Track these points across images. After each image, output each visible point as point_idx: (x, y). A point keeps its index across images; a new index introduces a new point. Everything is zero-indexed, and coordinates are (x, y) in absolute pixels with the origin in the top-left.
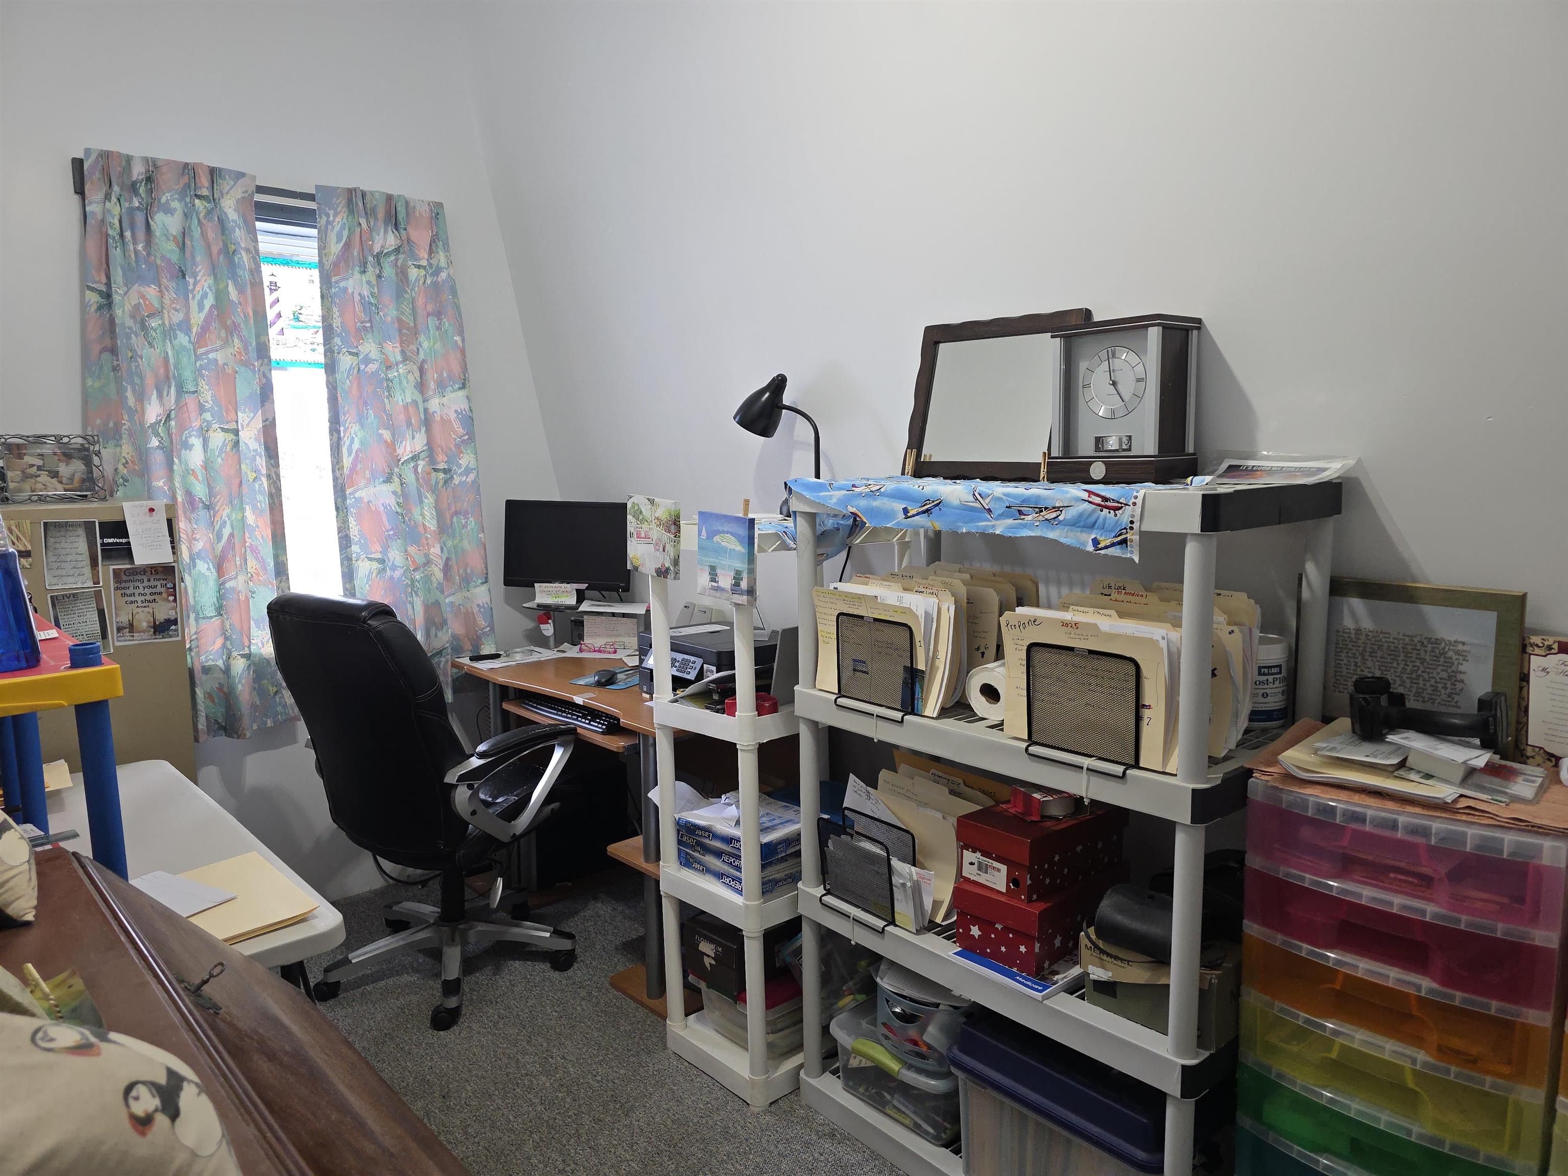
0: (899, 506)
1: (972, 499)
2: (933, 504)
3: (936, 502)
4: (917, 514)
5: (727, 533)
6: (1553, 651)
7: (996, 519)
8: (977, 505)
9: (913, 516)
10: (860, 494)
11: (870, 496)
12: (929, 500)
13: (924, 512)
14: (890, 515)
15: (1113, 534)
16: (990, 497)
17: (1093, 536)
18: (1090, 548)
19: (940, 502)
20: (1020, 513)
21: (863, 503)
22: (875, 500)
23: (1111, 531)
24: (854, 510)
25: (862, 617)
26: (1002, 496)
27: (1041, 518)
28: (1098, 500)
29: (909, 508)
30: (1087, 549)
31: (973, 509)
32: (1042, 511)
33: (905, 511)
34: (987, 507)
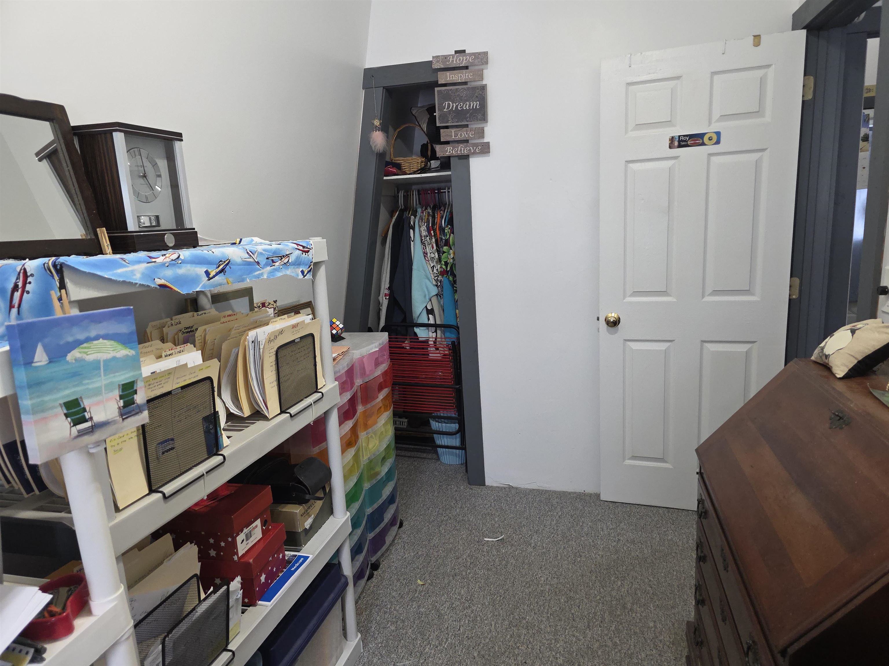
0: (201, 270)
1: (247, 256)
2: (225, 264)
3: (226, 262)
4: (217, 274)
5: (97, 338)
6: (260, 308)
7: (263, 268)
8: (251, 260)
9: (214, 277)
10: (163, 265)
11: (174, 264)
12: (221, 261)
13: (220, 272)
14: (195, 280)
15: (308, 266)
16: (257, 252)
17: (301, 270)
18: (301, 276)
19: (229, 262)
20: (273, 261)
21: (169, 273)
22: (180, 268)
23: (306, 265)
24: (162, 282)
25: (169, 393)
26: (262, 251)
27: (282, 263)
28: (301, 248)
29: (210, 271)
30: (300, 278)
31: (249, 264)
32: (282, 259)
33: (207, 273)
34: (257, 261)
